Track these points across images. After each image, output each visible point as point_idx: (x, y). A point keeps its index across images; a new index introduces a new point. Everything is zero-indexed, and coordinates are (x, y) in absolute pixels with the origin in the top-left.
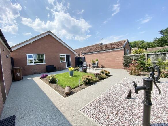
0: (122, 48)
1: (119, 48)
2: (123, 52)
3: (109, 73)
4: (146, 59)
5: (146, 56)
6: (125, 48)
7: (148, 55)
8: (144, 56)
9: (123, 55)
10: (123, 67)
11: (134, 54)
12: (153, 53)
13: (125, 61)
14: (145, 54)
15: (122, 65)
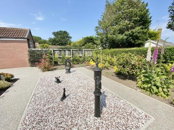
0: (24, 38)
1: (19, 38)
2: (27, 44)
3: (12, 76)
4: (53, 54)
5: (52, 51)
6: (28, 40)
7: (54, 50)
8: (51, 51)
9: (28, 49)
10: (29, 64)
11: (41, 48)
12: (57, 49)
13: (30, 56)
14: (51, 49)
15: (28, 61)
